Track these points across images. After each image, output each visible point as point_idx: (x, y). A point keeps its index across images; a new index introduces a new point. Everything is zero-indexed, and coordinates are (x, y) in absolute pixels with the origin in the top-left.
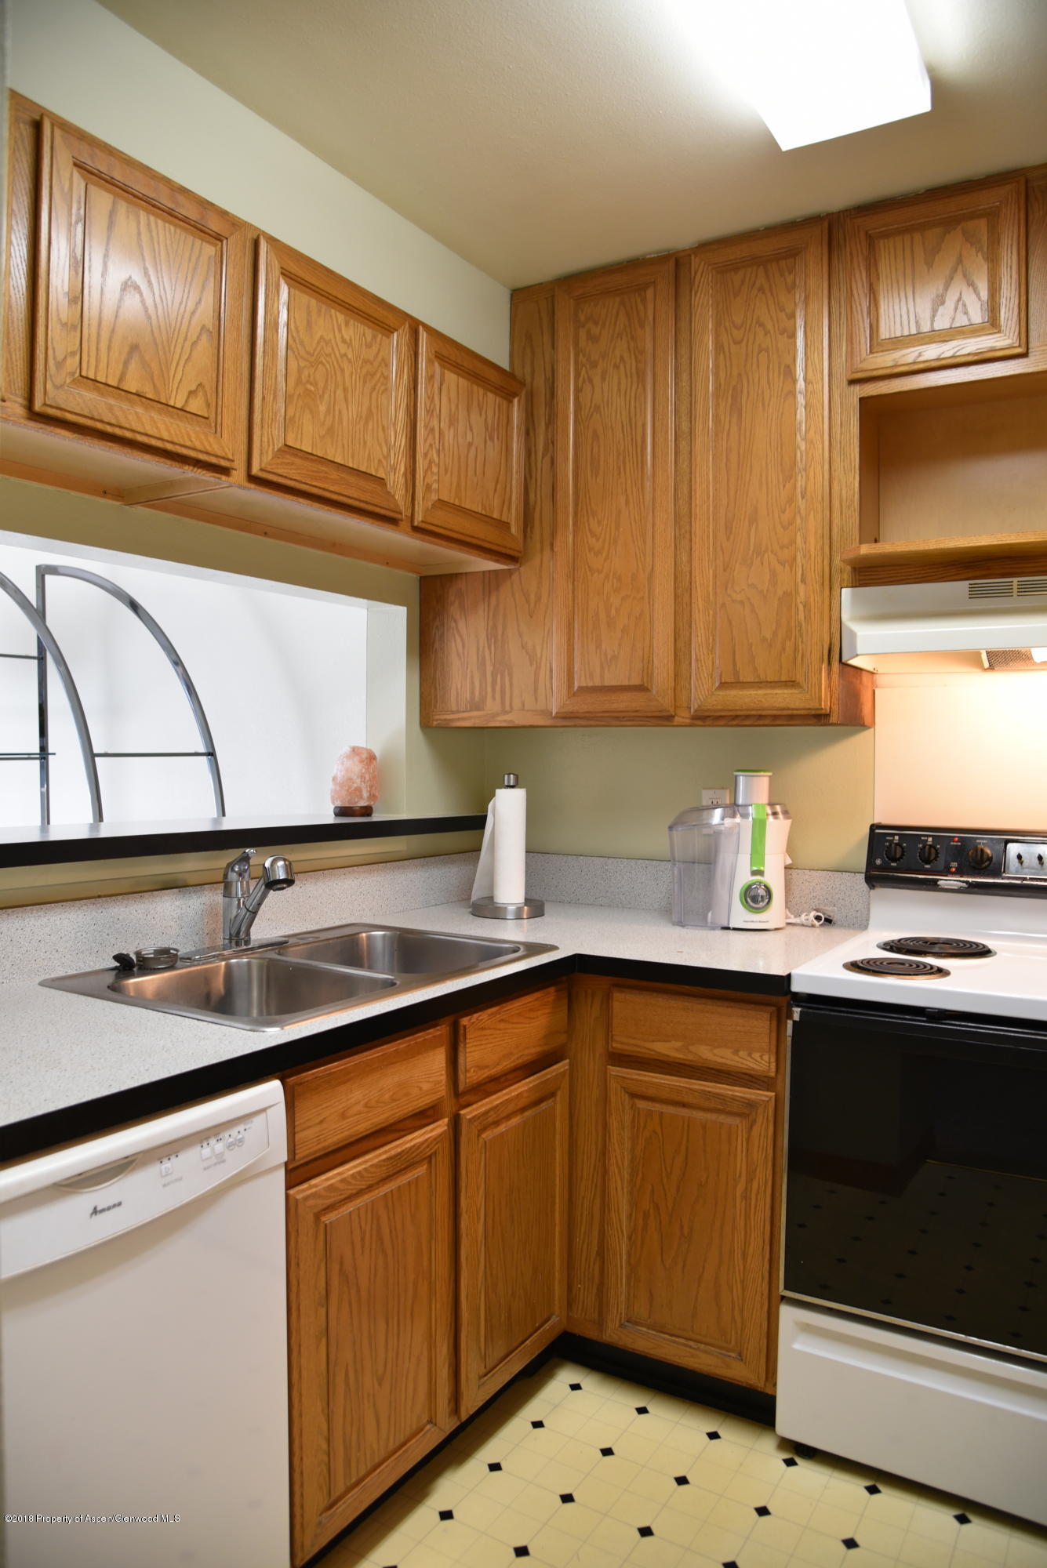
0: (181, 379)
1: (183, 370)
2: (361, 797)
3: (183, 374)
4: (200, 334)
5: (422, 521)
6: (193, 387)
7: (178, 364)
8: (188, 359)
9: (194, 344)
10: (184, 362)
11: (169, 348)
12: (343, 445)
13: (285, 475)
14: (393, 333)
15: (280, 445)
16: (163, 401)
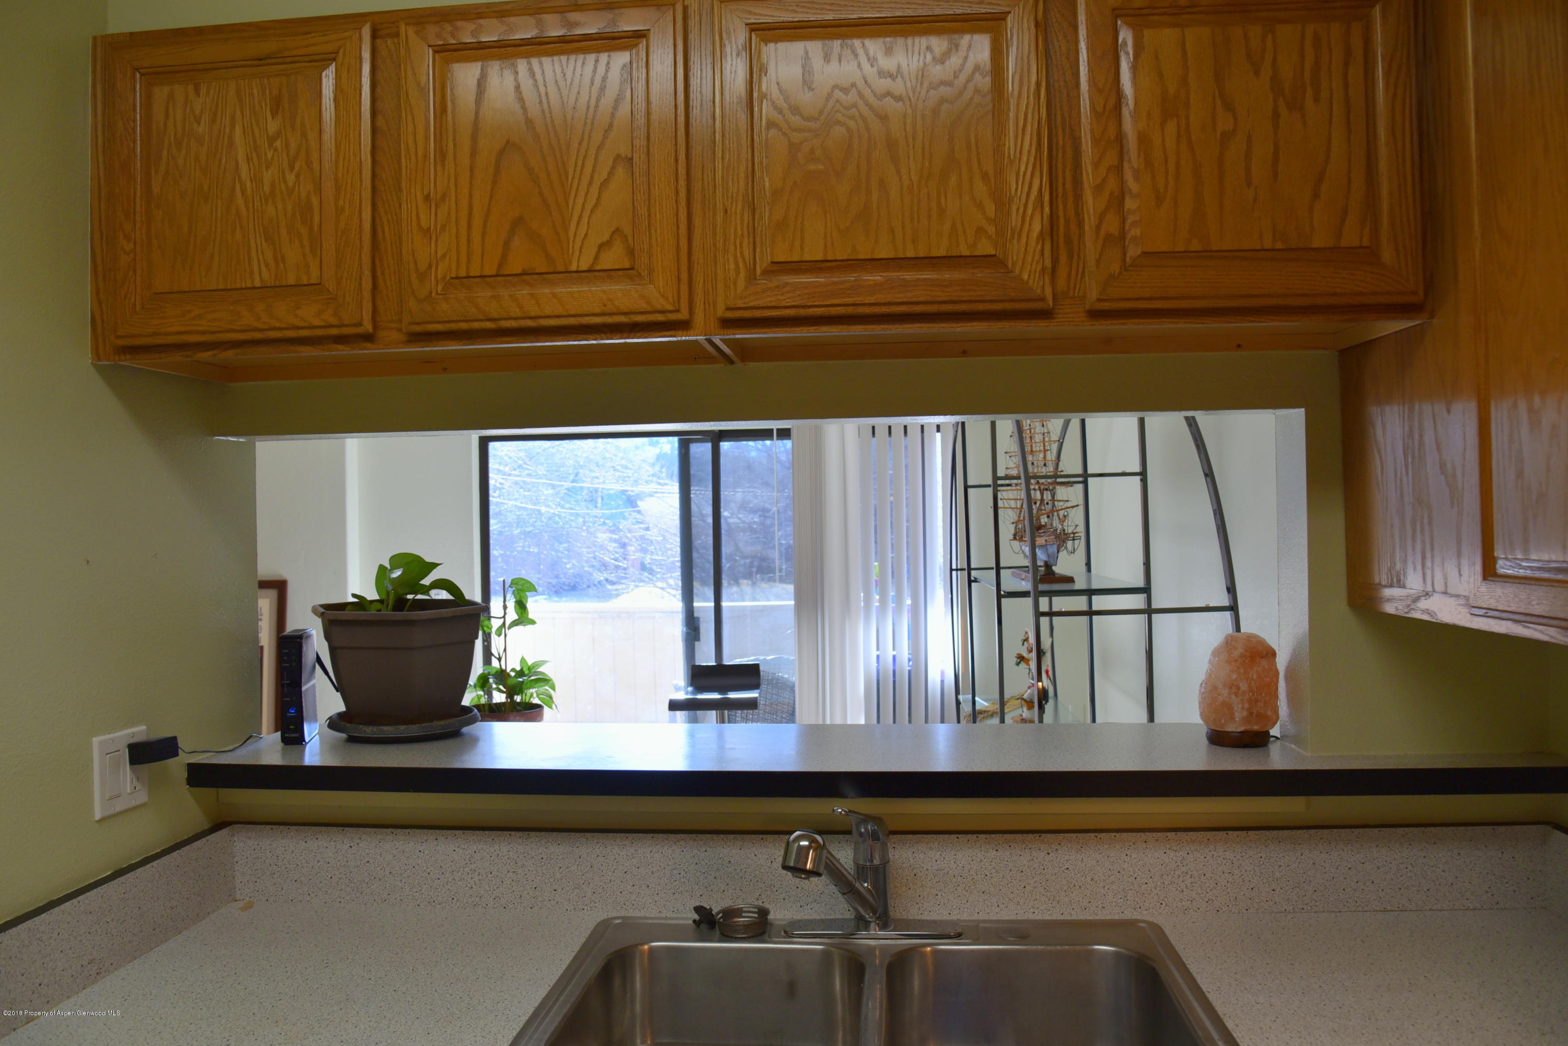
0: (586, 235)
1: (588, 222)
2: (1232, 718)
3: (588, 228)
4: (613, 168)
5: (1099, 300)
6: (606, 237)
7: (580, 217)
8: (596, 205)
9: (604, 184)
10: (589, 212)
11: (567, 203)
12: (892, 230)
13: (773, 304)
14: (1004, 19)
15: (765, 265)
16: (560, 269)
